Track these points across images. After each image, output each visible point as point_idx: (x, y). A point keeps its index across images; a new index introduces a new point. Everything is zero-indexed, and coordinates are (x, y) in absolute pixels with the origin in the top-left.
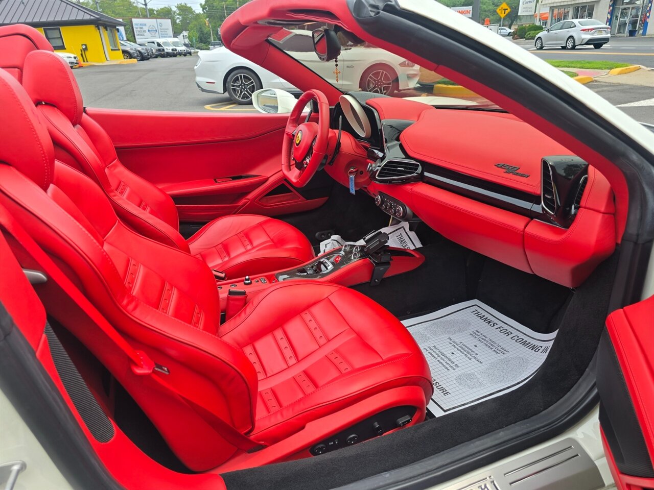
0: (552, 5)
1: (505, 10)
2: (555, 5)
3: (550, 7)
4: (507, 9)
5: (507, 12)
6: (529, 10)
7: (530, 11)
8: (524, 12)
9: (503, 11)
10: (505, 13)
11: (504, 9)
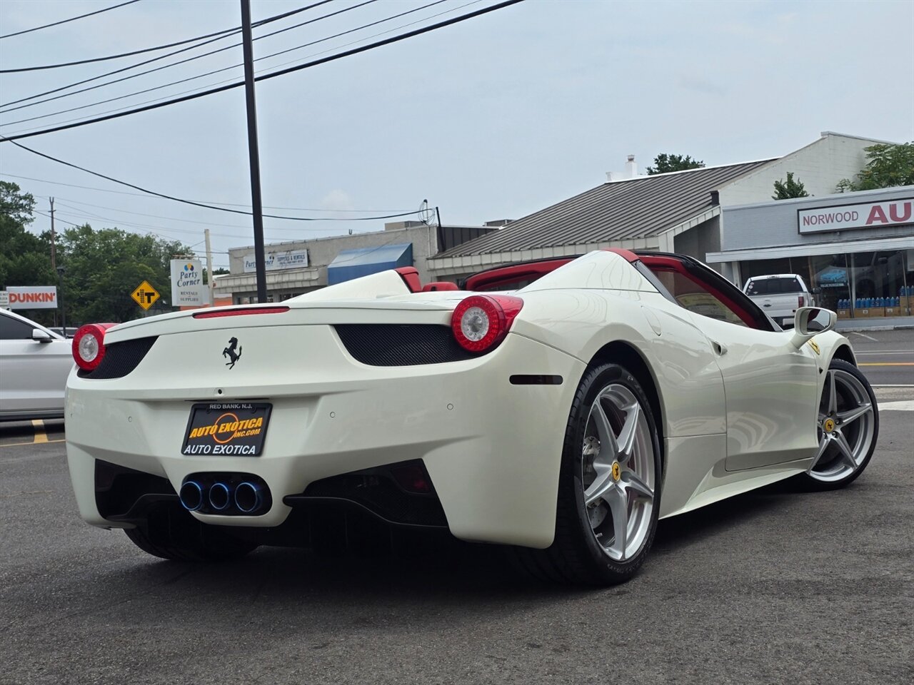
0: (237, 290)
1: (149, 295)
2: (243, 290)
3: (234, 294)
4: (153, 294)
5: (153, 299)
6: (192, 297)
7: (194, 300)
8: (182, 299)
9: (146, 297)
10: (149, 301)
11: (146, 294)
